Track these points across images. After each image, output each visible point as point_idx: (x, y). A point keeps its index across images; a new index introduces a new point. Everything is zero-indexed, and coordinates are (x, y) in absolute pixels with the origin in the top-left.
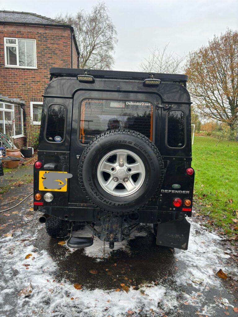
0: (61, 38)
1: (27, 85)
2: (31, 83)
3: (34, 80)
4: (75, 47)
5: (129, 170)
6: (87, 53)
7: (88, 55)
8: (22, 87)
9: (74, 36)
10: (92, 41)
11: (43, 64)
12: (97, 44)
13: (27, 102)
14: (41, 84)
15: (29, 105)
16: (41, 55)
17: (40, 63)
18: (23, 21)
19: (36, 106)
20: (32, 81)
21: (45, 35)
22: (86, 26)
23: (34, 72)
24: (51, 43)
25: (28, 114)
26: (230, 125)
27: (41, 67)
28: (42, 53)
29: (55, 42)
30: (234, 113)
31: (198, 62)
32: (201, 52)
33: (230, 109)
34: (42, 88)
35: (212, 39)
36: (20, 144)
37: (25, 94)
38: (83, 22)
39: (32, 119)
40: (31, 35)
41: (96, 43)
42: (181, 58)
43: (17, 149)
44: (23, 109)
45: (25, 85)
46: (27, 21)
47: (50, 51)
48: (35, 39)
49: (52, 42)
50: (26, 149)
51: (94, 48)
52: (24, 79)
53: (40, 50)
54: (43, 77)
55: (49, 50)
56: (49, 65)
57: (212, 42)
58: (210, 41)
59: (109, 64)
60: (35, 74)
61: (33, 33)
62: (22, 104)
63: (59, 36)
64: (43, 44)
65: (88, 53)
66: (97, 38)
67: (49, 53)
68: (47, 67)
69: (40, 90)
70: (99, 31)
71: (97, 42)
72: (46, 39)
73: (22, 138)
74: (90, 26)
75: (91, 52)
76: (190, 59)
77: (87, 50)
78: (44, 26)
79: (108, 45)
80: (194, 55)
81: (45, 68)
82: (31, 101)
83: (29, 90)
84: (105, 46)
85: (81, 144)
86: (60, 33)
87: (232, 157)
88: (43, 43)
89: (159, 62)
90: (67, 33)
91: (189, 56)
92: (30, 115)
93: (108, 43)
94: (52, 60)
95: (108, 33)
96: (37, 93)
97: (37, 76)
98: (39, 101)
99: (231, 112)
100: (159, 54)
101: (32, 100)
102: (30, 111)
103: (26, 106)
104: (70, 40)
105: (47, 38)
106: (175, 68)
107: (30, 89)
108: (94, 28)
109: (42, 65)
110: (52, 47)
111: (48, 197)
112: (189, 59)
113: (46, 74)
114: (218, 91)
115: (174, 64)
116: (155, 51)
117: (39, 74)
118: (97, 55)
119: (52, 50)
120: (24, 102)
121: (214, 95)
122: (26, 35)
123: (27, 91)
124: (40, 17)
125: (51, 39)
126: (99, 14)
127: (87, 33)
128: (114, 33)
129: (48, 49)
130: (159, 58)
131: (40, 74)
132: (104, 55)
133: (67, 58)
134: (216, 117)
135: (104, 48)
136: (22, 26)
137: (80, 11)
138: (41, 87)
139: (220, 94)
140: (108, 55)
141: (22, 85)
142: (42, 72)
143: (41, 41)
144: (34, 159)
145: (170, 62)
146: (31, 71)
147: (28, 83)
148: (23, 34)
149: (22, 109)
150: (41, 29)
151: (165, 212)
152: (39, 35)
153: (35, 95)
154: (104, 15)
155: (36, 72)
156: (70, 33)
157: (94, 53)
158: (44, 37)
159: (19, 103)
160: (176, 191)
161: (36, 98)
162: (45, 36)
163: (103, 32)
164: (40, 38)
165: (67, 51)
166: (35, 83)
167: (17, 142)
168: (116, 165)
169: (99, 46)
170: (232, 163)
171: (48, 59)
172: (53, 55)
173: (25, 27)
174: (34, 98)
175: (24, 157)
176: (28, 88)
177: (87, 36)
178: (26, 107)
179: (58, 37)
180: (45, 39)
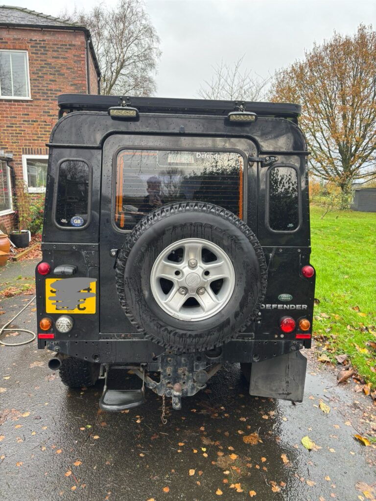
0: (70, 49)
1: (16, 127)
2: (23, 124)
3: (26, 117)
4: (92, 63)
5: (207, 273)
6: (112, 73)
7: (114, 77)
8: (8, 130)
9: (91, 44)
10: (120, 53)
11: (41, 91)
12: (128, 58)
13: (16, 155)
14: (39, 125)
15: (21, 161)
16: (38, 77)
17: (37, 91)
18: (5, 21)
19: (32, 162)
20: (24, 121)
21: (44, 44)
22: (109, 29)
23: (27, 105)
24: (53, 57)
25: (19, 176)
26: (342, 186)
27: (38, 97)
28: (38, 73)
29: (61, 54)
30: (347, 167)
31: (289, 87)
32: (293, 69)
33: (340, 160)
34: (41, 131)
35: (310, 50)
36: (7, 224)
37: (12, 143)
38: (103, 22)
39: (27, 183)
40: (19, 43)
41: (125, 57)
42: (263, 80)
43: (3, 234)
44: (11, 168)
45: (12, 127)
46: (13, 20)
47: (52, 71)
48: (27, 50)
49: (55, 54)
50: (18, 234)
51: (124, 64)
52: (11, 117)
53: (35, 69)
54: (42, 113)
55: (50, 68)
56: (51, 93)
57: (310, 54)
58: (308, 53)
59: (148, 91)
60: (28, 109)
61: (22, 40)
62: (9, 158)
63: (66, 45)
64: (39, 59)
65: (114, 74)
66: (127, 48)
67: (51, 74)
68: (48, 97)
69: (38, 134)
70: (130, 38)
71: (128, 54)
72: (45, 50)
73: (10, 215)
74: (115, 30)
75: (118, 73)
76: (276, 82)
77: (113, 69)
78: (40, 29)
79: (145, 60)
80: (282, 76)
81: (45, 98)
82: (23, 153)
83: (19, 135)
84: (141, 62)
85: (119, 229)
86: (68, 39)
87: (348, 237)
88: (40, 57)
89: (228, 87)
90: (80, 40)
91: (275, 77)
92: (22, 176)
93: (146, 58)
94: (55, 84)
95: (145, 41)
96: (34, 140)
97: (32, 112)
98: (36, 153)
99: (342, 164)
100: (228, 74)
101: (25, 152)
102: (22, 170)
103: (14, 163)
104: (84, 51)
105: (47, 49)
106: (254, 95)
107: (21, 134)
108: (123, 32)
109: (39, 93)
110: (56, 63)
111: (64, 324)
112: (274, 81)
113: (46, 108)
114: (322, 132)
115: (253, 90)
116: (221, 69)
117: (34, 109)
118: (128, 77)
119: (55, 68)
120: (11, 156)
121: (316, 139)
122: (11, 45)
123: (16, 136)
124: (33, 14)
125: (53, 49)
126: (129, 9)
127: (110, 40)
128: (154, 39)
129: (48, 66)
130: (229, 81)
131: (36, 109)
132: (139, 76)
133: (80, 82)
134: (320, 173)
135: (140, 65)
136: (4, 30)
137: (98, 5)
138: (39, 129)
139: (324, 138)
140: (147, 77)
141: (7, 127)
142: (40, 106)
143: (37, 53)
144: (32, 249)
145: (246, 87)
146: (21, 103)
147: (16, 124)
148: (7, 42)
149: (9, 168)
150: (36, 34)
151: (266, 342)
152: (33, 44)
153: (29, 143)
154: (138, 10)
155: (29, 105)
156: (84, 40)
157: (124, 73)
158: (41, 47)
159: (4, 157)
160: (285, 306)
161: (32, 149)
162: (42, 45)
163: (136, 39)
164: (34, 49)
165: (79, 69)
166: (29, 124)
167: (2, 221)
168: (183, 266)
169: (131, 61)
170: (350, 247)
171: (50, 84)
172: (57, 76)
173: (9, 31)
174: (29, 149)
175: (15, 246)
176: (18, 132)
177: (112, 46)
178: (16, 164)
179: (64, 47)
180: (42, 49)
